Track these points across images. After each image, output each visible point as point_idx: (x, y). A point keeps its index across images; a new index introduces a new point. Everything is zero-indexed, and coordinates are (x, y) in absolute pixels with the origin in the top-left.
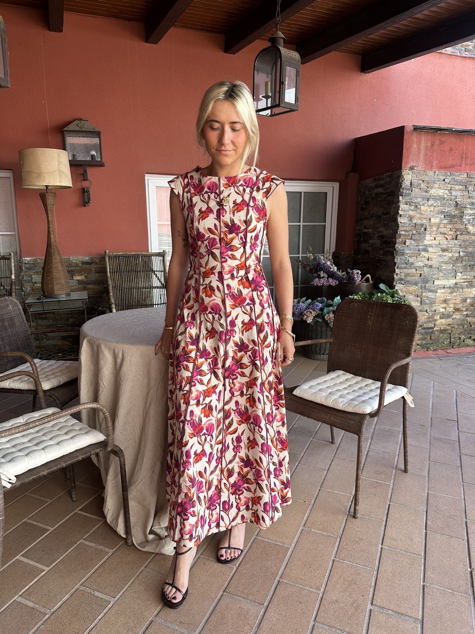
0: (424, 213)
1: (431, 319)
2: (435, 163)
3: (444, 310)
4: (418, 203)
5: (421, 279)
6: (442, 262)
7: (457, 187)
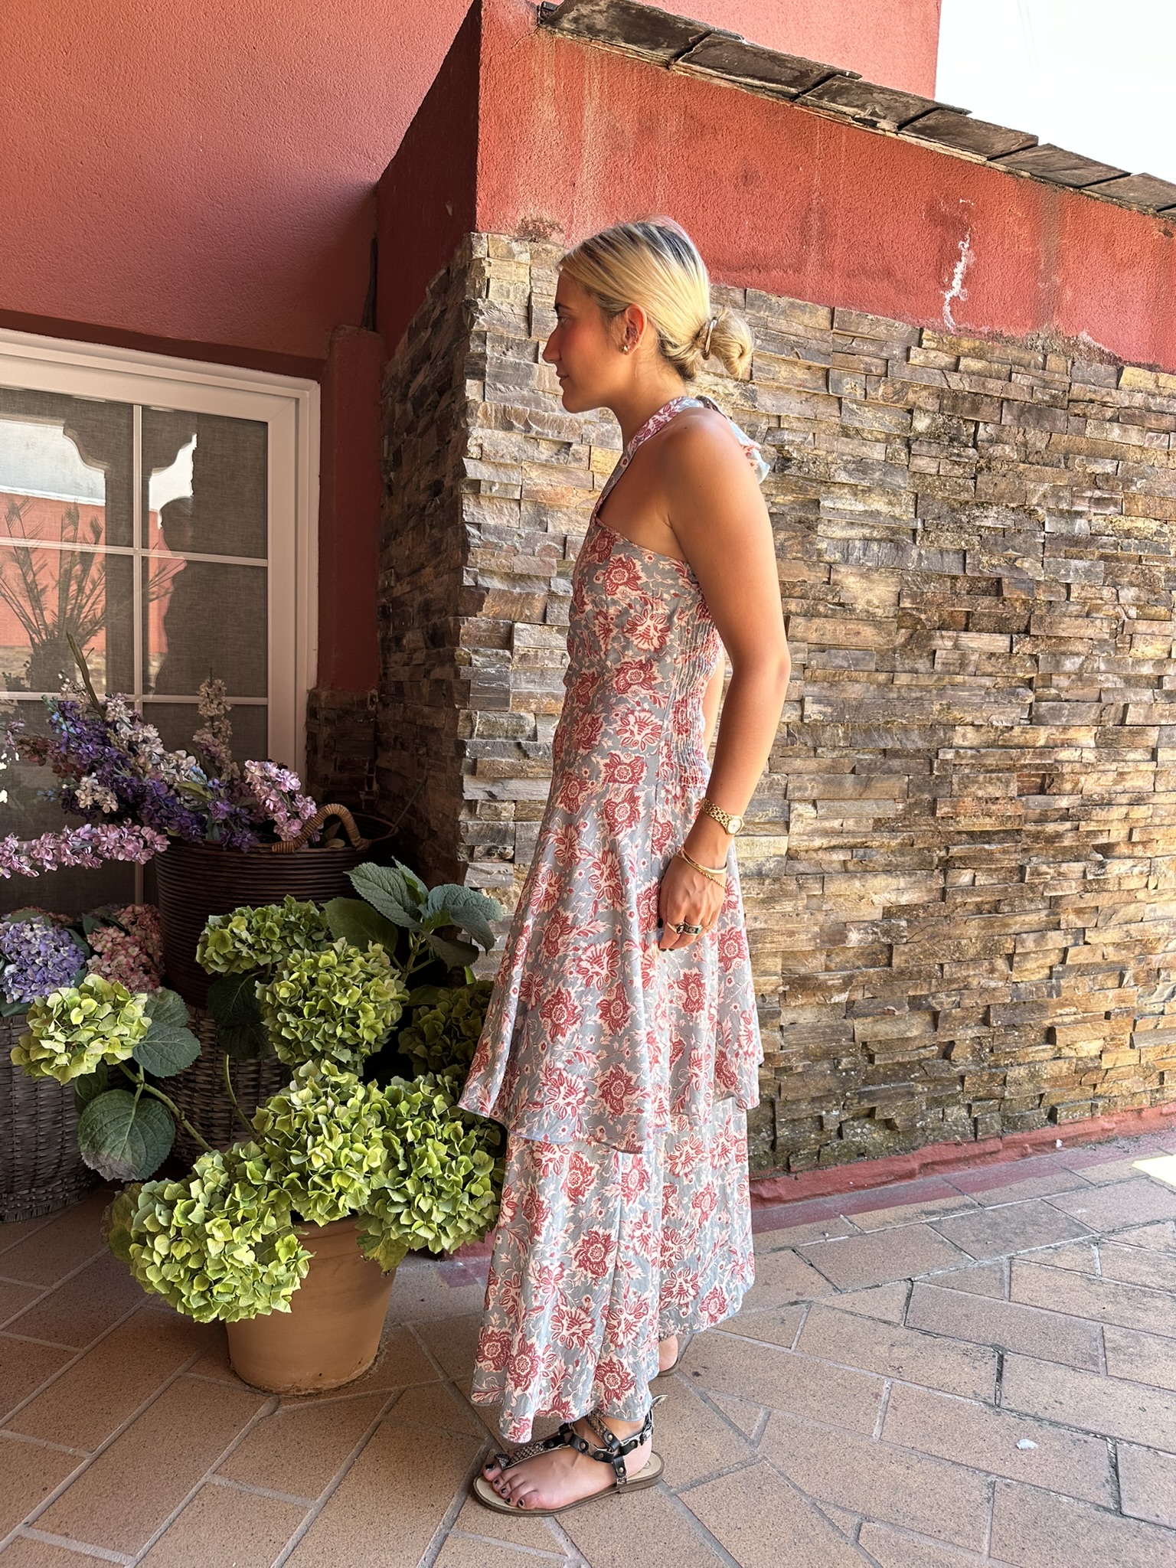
7: (784, 374)
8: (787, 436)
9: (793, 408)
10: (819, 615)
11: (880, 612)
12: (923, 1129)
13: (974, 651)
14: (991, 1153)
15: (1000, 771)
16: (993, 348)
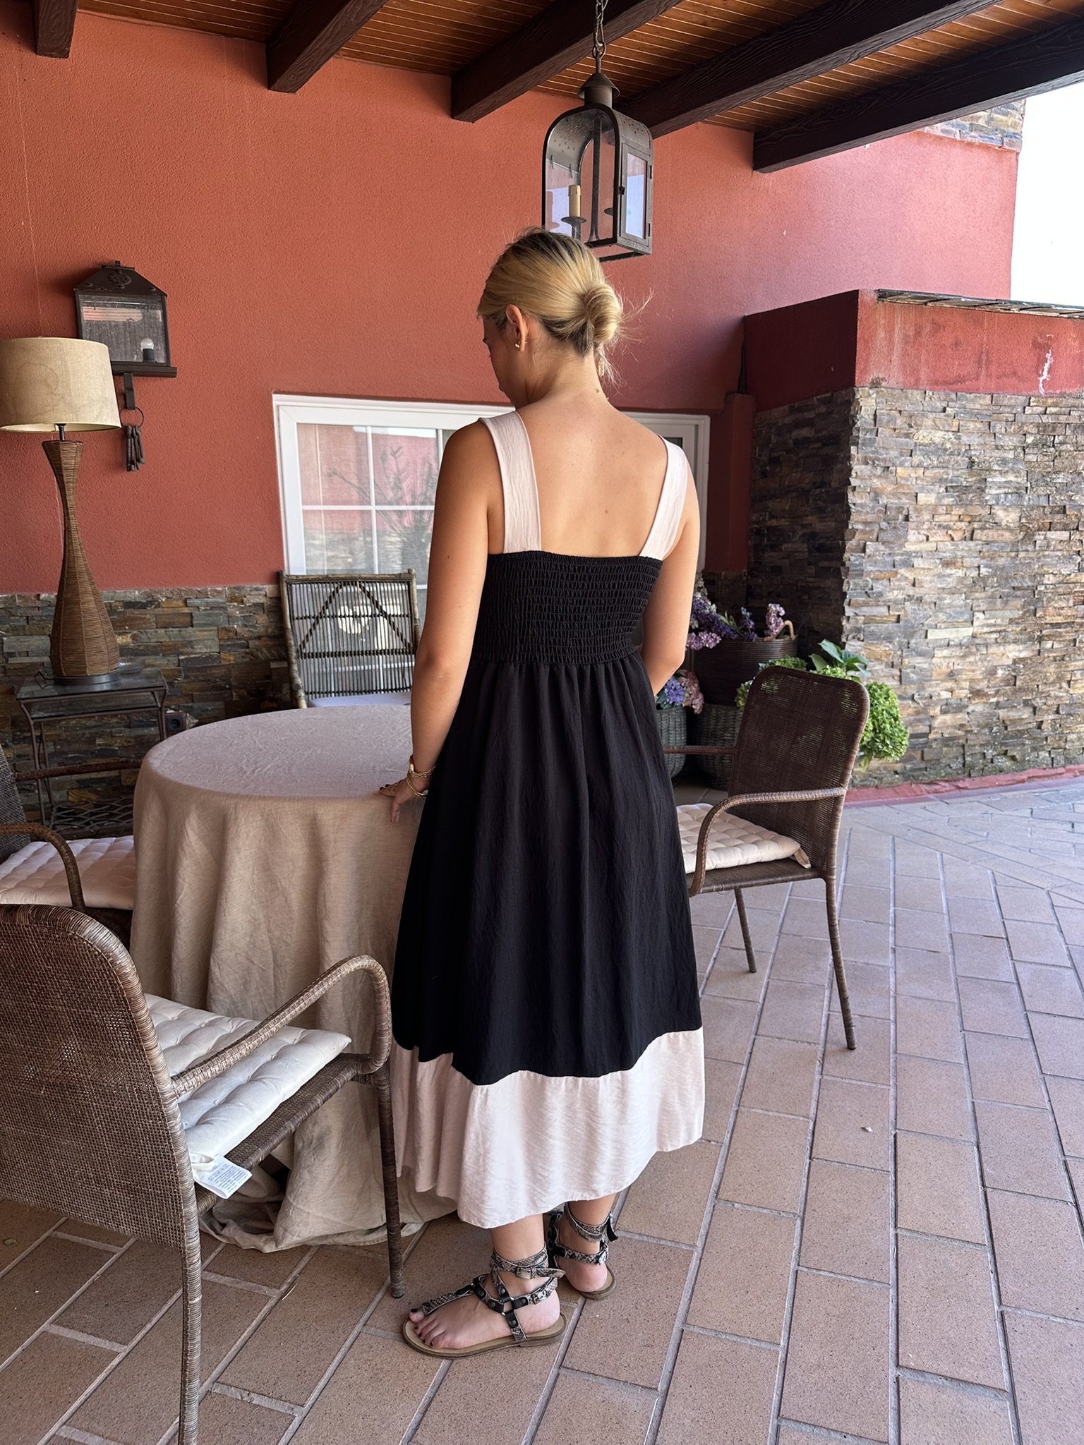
0: (903, 482)
1: (922, 716)
2: (924, 373)
3: (948, 695)
4: (890, 461)
5: (899, 627)
6: (944, 589)
7: (972, 426)
8: (973, 453)
9: (975, 440)
10: (986, 528)
11: (1012, 525)
12: (1029, 761)
13: (1053, 540)
14: (1060, 774)
15: (1065, 594)
16: (1062, 401)
